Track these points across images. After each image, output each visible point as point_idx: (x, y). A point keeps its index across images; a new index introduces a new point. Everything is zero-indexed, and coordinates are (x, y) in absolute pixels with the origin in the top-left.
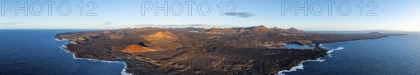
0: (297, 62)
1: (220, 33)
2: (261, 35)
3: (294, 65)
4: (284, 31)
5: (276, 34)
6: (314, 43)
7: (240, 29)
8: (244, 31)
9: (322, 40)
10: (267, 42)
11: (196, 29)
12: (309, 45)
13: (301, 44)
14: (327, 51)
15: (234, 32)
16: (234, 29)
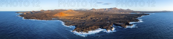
7: (106, 9)
15: (103, 10)
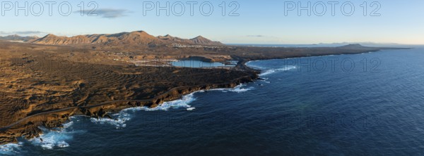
0: (180, 92)
1: (61, 42)
2: (136, 47)
3: (169, 98)
4: (183, 41)
5: (164, 45)
6: (235, 59)
8: (105, 40)
9: (251, 54)
10: (140, 57)
11: (22, 39)
12: (226, 62)
13: (209, 61)
14: (259, 71)
15: (88, 42)
16: (89, 36)
